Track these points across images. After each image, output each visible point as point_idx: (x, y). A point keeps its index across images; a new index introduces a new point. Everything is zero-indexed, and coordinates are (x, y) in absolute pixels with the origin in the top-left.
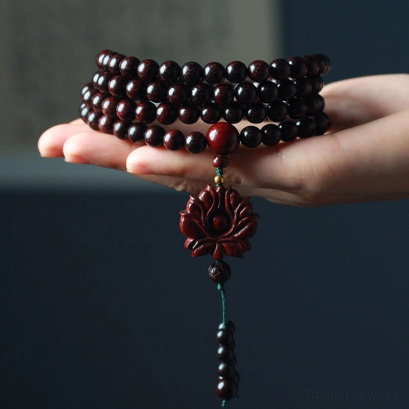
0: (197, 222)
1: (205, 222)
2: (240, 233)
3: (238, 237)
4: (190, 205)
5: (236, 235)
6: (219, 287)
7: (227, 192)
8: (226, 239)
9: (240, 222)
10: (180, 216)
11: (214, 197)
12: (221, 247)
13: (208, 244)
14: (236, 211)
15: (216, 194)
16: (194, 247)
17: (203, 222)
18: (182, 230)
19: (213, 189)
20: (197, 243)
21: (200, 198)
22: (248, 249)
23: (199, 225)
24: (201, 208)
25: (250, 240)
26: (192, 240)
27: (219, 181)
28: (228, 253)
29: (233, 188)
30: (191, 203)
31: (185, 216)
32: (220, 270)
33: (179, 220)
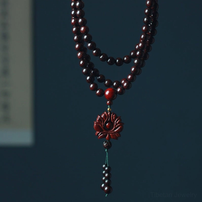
0: (100, 125)
1: (104, 126)
2: (117, 130)
3: (116, 131)
4: (98, 119)
5: (115, 131)
6: (106, 150)
7: (112, 114)
8: (111, 132)
9: (117, 126)
10: (94, 123)
11: (107, 116)
12: (109, 135)
13: (104, 134)
14: (115, 122)
15: (108, 115)
16: (99, 135)
17: (103, 126)
18: (95, 128)
19: (107, 113)
20: (100, 133)
21: (102, 116)
22: (120, 136)
23: (101, 127)
24: (102, 120)
25: (121, 133)
26: (98, 132)
27: (110, 110)
28: (112, 138)
29: (114, 113)
30: (98, 118)
31: (96, 123)
32: (108, 144)
33: (94, 124)
